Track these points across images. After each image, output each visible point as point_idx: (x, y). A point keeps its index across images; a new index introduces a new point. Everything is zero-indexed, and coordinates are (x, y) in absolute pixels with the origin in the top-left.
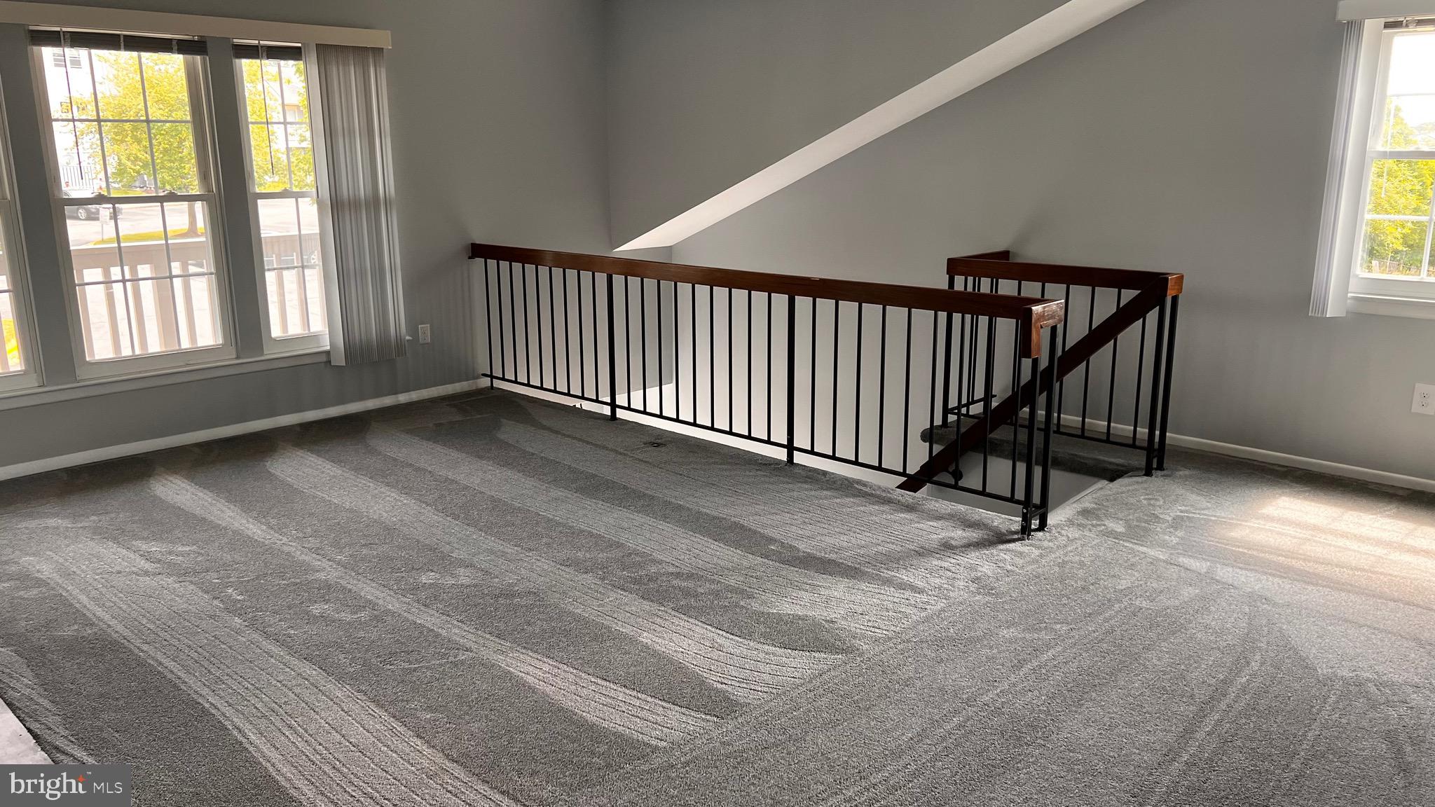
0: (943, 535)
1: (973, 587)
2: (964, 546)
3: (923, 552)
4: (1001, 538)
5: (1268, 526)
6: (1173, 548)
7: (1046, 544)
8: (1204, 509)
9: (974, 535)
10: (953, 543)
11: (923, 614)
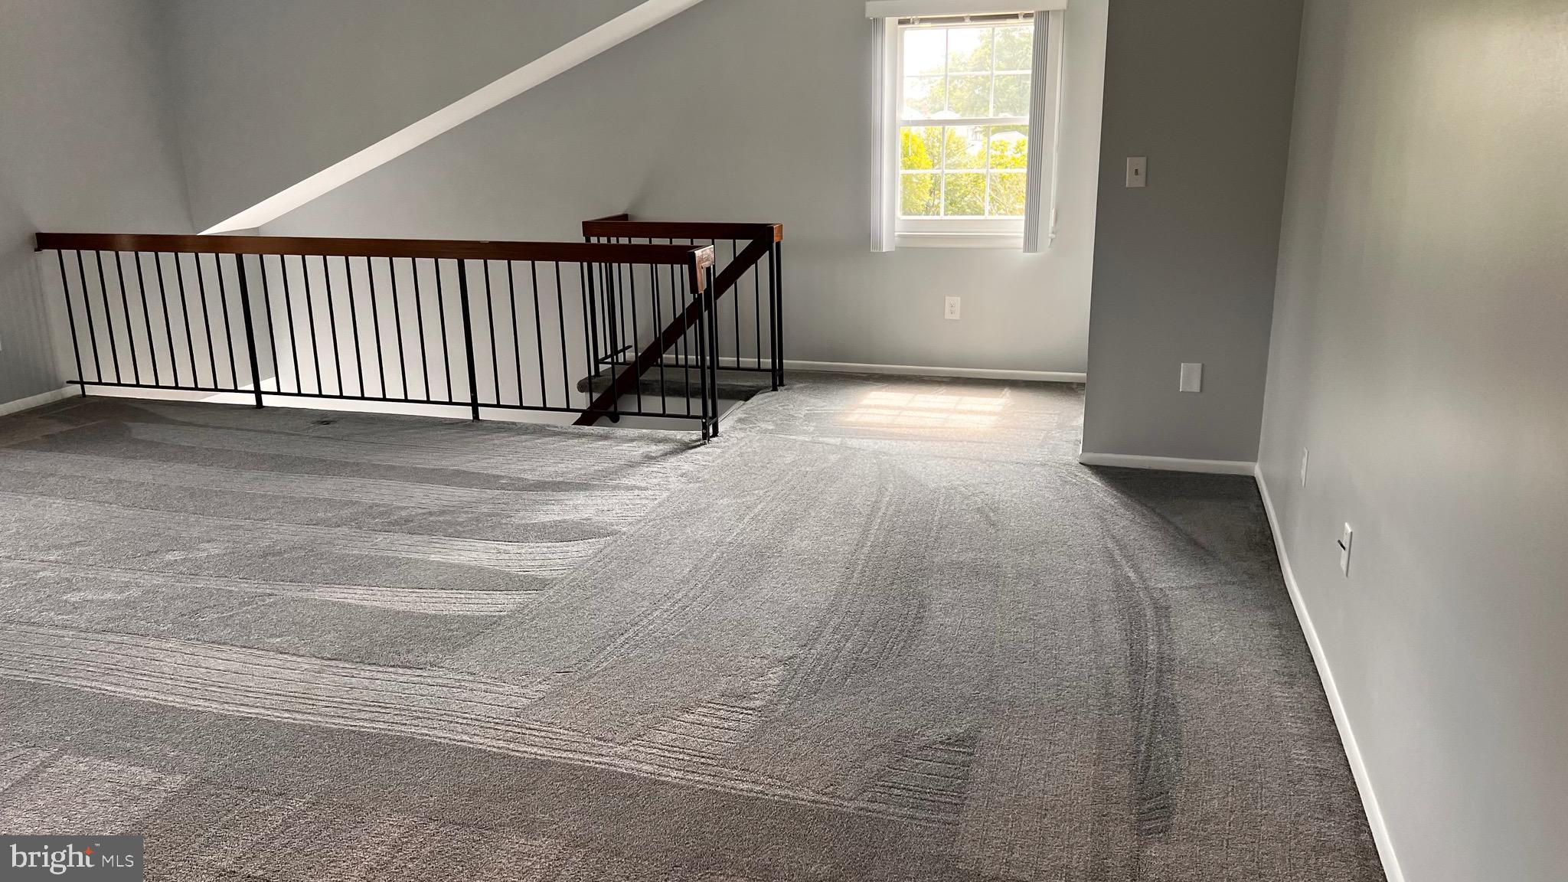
0: (641, 451)
1: (683, 480)
2: (663, 456)
3: (632, 465)
4: (688, 446)
5: (870, 411)
6: (812, 433)
7: (723, 444)
8: (823, 407)
9: (667, 447)
10: (654, 455)
11: (656, 502)
